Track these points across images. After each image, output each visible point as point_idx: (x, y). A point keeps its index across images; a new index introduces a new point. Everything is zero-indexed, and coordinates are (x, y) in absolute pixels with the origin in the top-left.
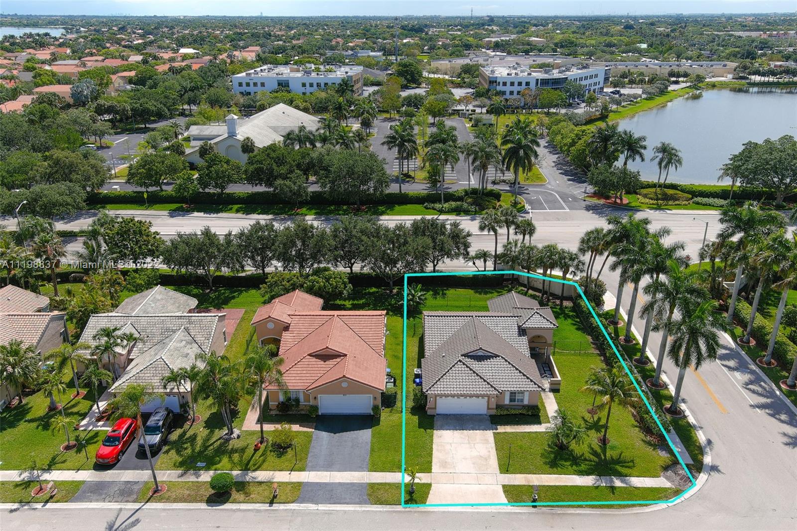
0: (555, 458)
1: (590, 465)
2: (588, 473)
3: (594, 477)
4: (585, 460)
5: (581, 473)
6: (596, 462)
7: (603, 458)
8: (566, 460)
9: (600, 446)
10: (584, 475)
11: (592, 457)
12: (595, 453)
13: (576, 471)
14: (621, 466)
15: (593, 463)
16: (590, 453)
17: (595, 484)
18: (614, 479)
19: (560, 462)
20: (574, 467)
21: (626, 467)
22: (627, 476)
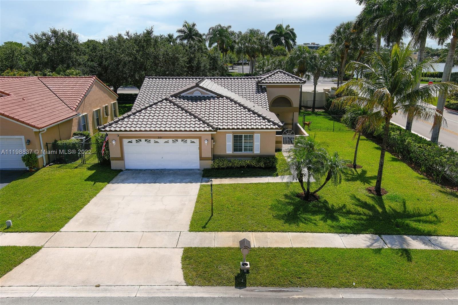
0: (296, 210)
1: (359, 219)
2: (356, 230)
3: (369, 236)
4: (349, 212)
5: (343, 230)
6: (370, 216)
7: (380, 210)
8: (314, 213)
9: (372, 197)
10: (349, 233)
11: (360, 209)
12: (365, 205)
13: (333, 227)
14: (415, 221)
15: (365, 217)
16: (357, 205)
17: (371, 245)
18: (408, 238)
19: (304, 216)
20: (329, 222)
21: (426, 222)
22: (431, 235)
